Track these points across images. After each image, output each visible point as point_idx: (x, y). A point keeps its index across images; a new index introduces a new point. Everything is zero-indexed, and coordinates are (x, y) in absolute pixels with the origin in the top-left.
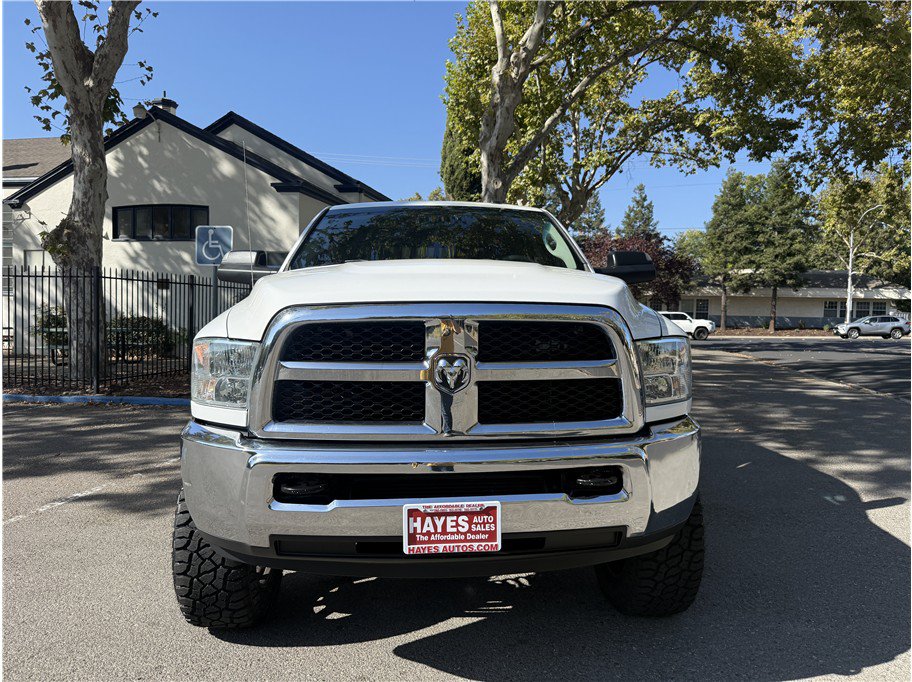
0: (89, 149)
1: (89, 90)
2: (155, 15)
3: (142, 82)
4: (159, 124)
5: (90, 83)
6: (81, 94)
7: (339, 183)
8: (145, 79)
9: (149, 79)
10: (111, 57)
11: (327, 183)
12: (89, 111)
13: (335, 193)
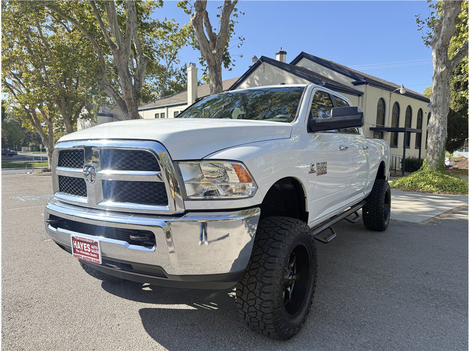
0: (215, 80)
1: (214, 55)
2: (244, 14)
3: (238, 47)
4: (264, 64)
5: (215, 52)
6: (211, 57)
7: (355, 81)
8: (240, 45)
9: (241, 45)
10: (222, 38)
11: (347, 81)
12: (214, 64)
13: (352, 86)
